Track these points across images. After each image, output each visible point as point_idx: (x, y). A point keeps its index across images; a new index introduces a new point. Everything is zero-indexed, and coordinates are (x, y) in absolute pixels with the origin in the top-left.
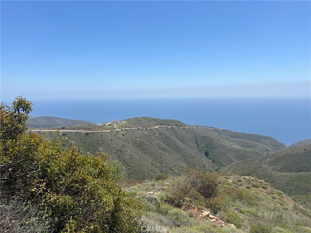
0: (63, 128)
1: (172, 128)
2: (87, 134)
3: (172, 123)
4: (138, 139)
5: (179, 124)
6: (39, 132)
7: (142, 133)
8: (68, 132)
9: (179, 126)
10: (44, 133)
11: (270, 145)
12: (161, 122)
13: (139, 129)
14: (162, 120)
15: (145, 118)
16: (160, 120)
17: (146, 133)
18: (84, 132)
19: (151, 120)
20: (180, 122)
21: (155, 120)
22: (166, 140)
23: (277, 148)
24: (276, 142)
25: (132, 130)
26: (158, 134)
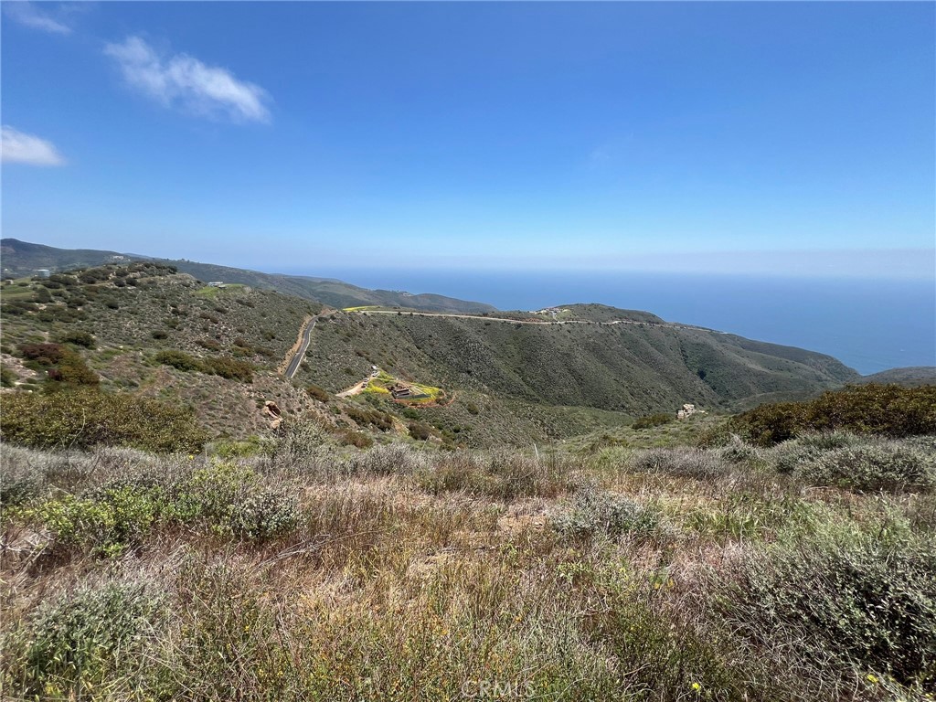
0: (485, 315)
1: (641, 326)
2: (519, 326)
3: (641, 318)
4: (592, 340)
5: (652, 320)
6: (457, 318)
7: (594, 330)
8: (491, 321)
9: (653, 323)
10: (462, 321)
11: (824, 370)
12: (622, 315)
13: (589, 324)
14: (624, 311)
15: (596, 306)
16: (620, 310)
17: (601, 331)
18: (513, 322)
19: (605, 310)
20: (654, 316)
21: (611, 310)
22: (633, 344)
23: (839, 376)
24: (839, 365)
25: (580, 325)
26: (619, 334)
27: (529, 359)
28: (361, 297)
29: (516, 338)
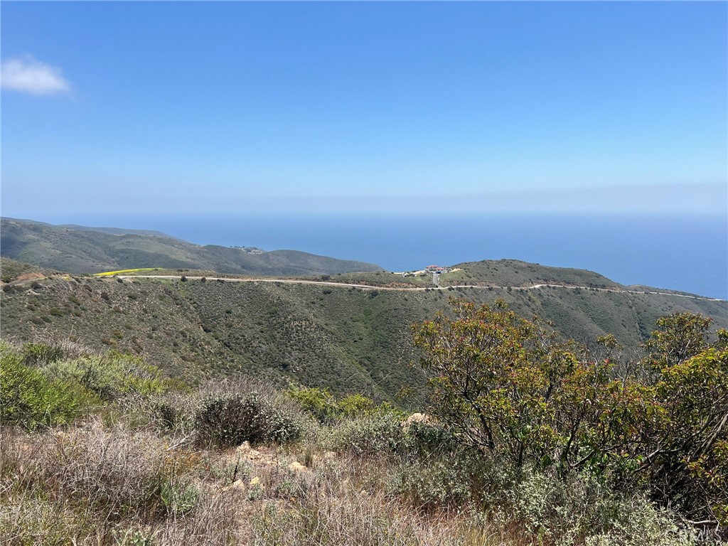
0: (325, 279)
1: (578, 291)
2: (374, 294)
3: (578, 279)
5: (595, 281)
6: (278, 284)
8: (334, 287)
9: (597, 286)
10: (287, 288)
12: (549, 275)
13: (490, 289)
14: (552, 270)
15: (506, 263)
16: (545, 269)
17: (507, 300)
18: (368, 288)
19: (522, 268)
20: (598, 276)
21: (532, 268)
22: (561, 320)
25: (475, 292)
26: (538, 303)
27: (384, 344)
28: (181, 256)
29: (367, 313)
